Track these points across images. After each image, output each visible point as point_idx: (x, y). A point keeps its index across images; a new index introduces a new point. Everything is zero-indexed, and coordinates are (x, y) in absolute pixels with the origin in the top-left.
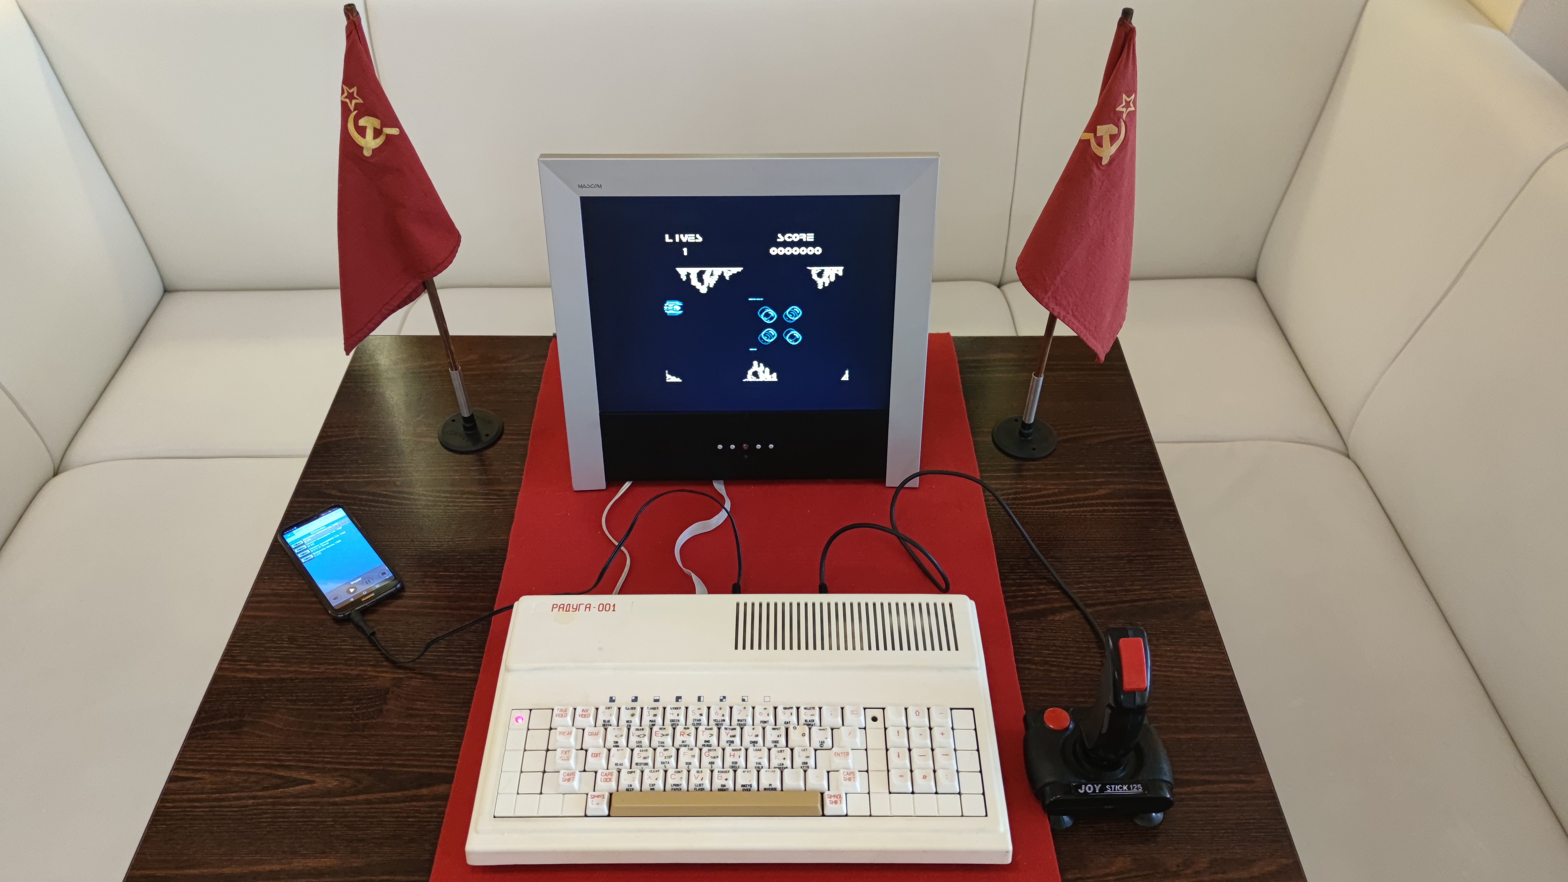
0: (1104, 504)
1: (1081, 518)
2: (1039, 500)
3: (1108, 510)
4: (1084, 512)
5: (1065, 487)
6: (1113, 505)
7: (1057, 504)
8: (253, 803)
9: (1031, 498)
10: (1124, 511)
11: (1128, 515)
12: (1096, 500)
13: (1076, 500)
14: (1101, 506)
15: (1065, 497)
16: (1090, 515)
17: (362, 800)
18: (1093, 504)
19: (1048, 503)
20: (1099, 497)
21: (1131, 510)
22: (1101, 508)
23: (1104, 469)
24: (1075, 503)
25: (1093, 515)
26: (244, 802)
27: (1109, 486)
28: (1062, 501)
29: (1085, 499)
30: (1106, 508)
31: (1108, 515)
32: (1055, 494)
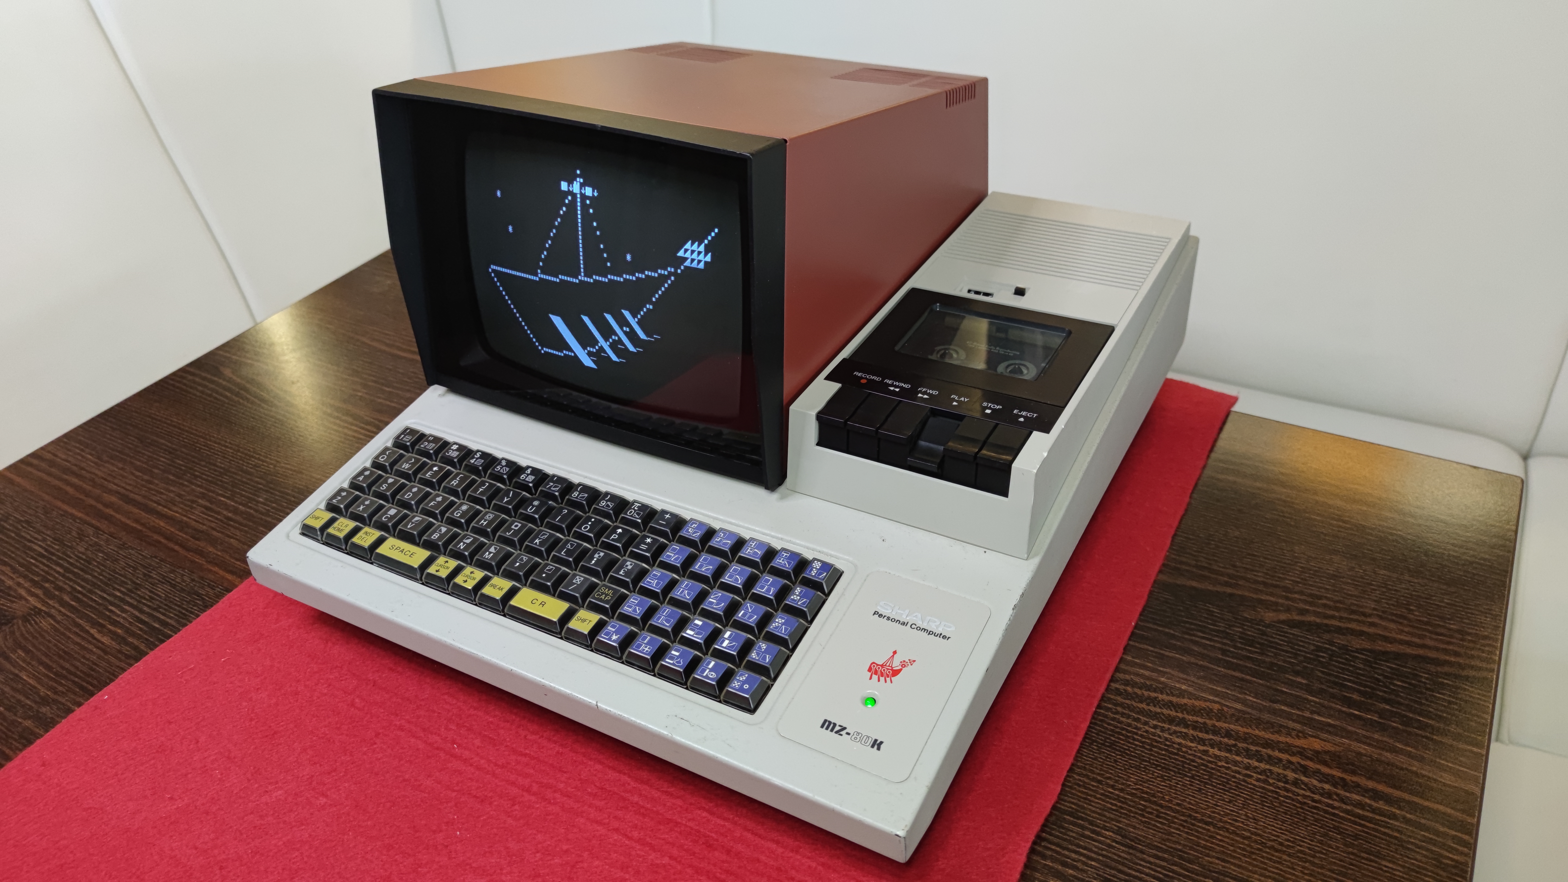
0: (1305, 770)
1: (1234, 777)
2: (1165, 711)
3: (1306, 785)
4: (1247, 768)
5: (1239, 706)
6: (1326, 778)
7: (1201, 731)
9: (1154, 701)
10: (1342, 800)
11: (1347, 812)
12: (1293, 754)
13: (1245, 738)
14: (1293, 771)
15: (1226, 725)
16: (1258, 780)
18: (1280, 760)
19: (1183, 722)
20: (1302, 752)
21: (1361, 805)
22: (1291, 775)
23: (1350, 703)
24: (1240, 745)
25: (1265, 781)
27: (1337, 739)
28: (1216, 731)
29: (1267, 744)
30: (1303, 778)
31: (1298, 795)
32: (1209, 713)
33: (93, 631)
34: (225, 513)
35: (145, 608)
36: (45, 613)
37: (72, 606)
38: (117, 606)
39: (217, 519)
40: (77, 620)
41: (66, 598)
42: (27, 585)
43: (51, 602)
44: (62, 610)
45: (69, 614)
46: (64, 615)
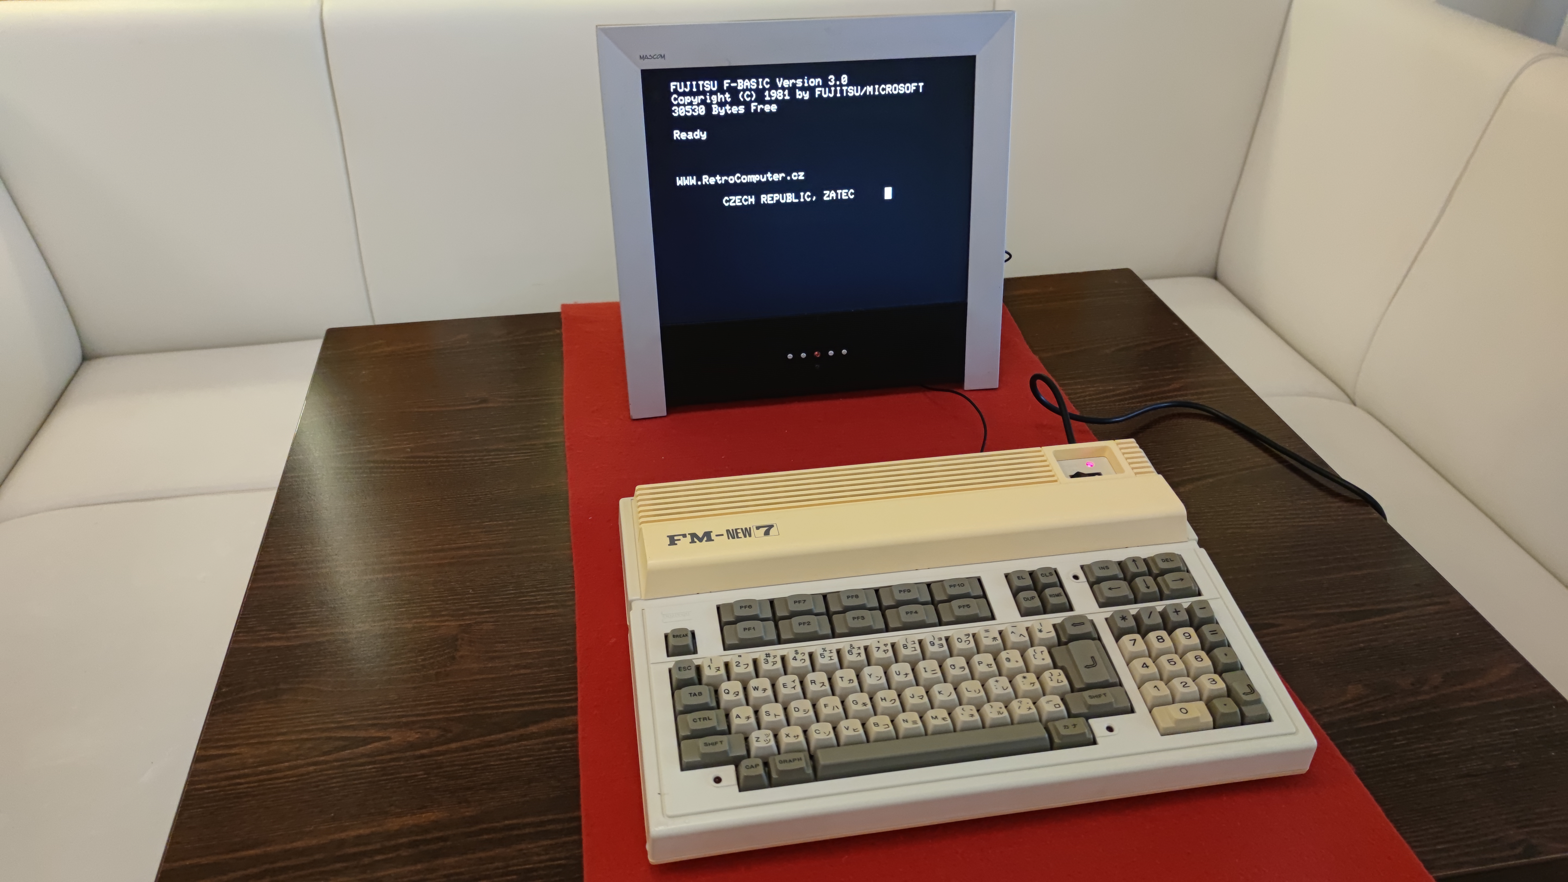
8: (315, 769)
17: (456, 748)
26: (303, 770)
33: (532, 613)
34: (504, 528)
35: (547, 588)
36: (475, 623)
37: (487, 612)
38: (524, 597)
39: (506, 533)
40: (507, 614)
41: (476, 610)
42: (427, 620)
43: (467, 618)
44: (484, 616)
45: (495, 615)
46: (493, 617)
